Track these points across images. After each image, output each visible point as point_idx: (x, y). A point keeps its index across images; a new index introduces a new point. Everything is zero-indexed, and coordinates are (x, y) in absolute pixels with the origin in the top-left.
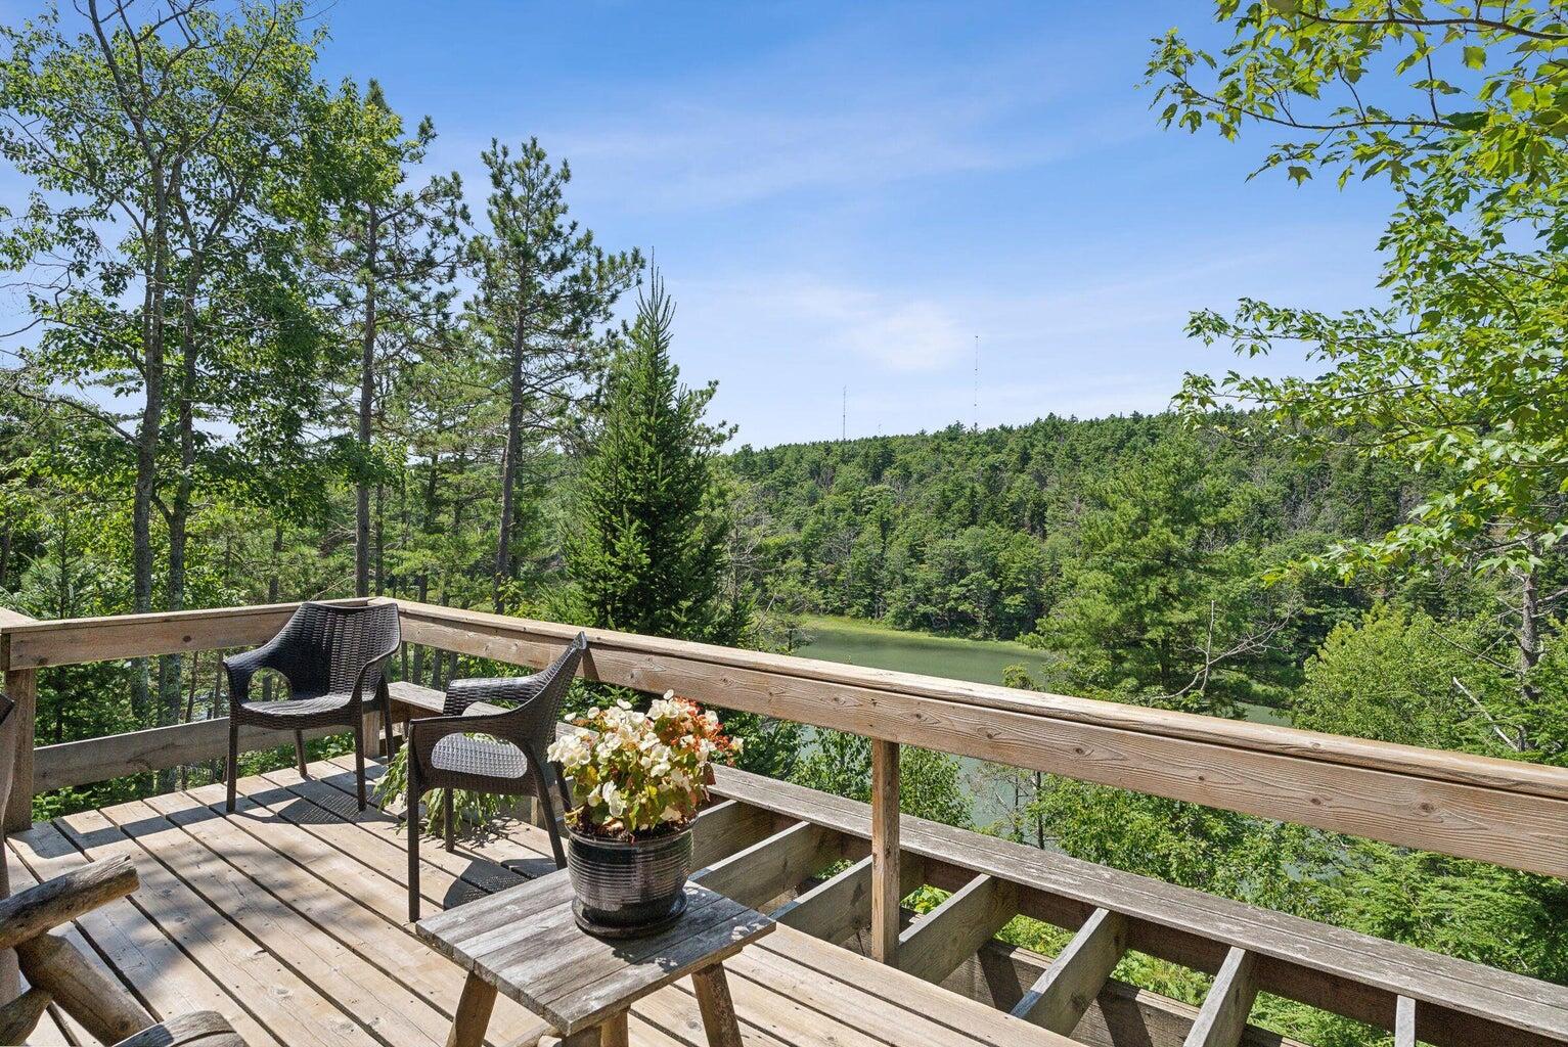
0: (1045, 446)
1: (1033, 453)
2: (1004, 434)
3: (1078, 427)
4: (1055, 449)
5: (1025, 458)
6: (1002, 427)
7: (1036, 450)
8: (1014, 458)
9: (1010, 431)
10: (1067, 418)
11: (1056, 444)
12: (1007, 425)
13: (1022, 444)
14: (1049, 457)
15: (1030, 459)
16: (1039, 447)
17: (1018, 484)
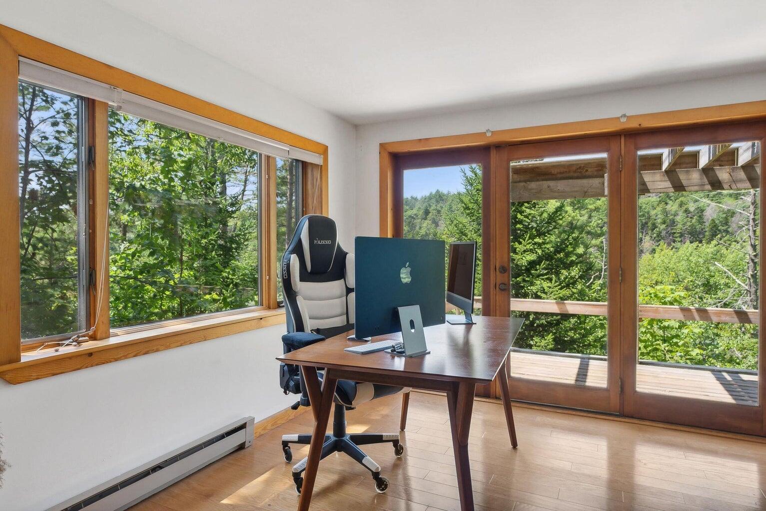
0: (436, 206)
1: (431, 210)
2: (413, 200)
3: (451, 196)
4: (442, 207)
5: (427, 212)
6: (412, 197)
7: (432, 208)
8: (421, 213)
9: (416, 199)
10: (445, 192)
11: (442, 205)
12: (415, 196)
13: (425, 205)
14: (439, 212)
15: (430, 213)
16: (433, 207)
17: (425, 225)
